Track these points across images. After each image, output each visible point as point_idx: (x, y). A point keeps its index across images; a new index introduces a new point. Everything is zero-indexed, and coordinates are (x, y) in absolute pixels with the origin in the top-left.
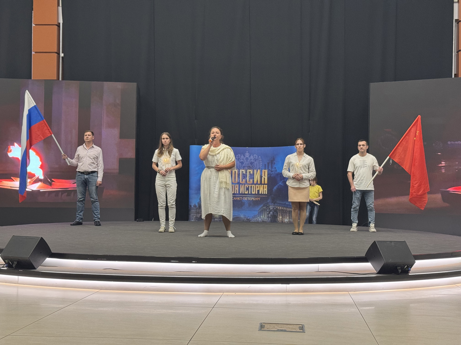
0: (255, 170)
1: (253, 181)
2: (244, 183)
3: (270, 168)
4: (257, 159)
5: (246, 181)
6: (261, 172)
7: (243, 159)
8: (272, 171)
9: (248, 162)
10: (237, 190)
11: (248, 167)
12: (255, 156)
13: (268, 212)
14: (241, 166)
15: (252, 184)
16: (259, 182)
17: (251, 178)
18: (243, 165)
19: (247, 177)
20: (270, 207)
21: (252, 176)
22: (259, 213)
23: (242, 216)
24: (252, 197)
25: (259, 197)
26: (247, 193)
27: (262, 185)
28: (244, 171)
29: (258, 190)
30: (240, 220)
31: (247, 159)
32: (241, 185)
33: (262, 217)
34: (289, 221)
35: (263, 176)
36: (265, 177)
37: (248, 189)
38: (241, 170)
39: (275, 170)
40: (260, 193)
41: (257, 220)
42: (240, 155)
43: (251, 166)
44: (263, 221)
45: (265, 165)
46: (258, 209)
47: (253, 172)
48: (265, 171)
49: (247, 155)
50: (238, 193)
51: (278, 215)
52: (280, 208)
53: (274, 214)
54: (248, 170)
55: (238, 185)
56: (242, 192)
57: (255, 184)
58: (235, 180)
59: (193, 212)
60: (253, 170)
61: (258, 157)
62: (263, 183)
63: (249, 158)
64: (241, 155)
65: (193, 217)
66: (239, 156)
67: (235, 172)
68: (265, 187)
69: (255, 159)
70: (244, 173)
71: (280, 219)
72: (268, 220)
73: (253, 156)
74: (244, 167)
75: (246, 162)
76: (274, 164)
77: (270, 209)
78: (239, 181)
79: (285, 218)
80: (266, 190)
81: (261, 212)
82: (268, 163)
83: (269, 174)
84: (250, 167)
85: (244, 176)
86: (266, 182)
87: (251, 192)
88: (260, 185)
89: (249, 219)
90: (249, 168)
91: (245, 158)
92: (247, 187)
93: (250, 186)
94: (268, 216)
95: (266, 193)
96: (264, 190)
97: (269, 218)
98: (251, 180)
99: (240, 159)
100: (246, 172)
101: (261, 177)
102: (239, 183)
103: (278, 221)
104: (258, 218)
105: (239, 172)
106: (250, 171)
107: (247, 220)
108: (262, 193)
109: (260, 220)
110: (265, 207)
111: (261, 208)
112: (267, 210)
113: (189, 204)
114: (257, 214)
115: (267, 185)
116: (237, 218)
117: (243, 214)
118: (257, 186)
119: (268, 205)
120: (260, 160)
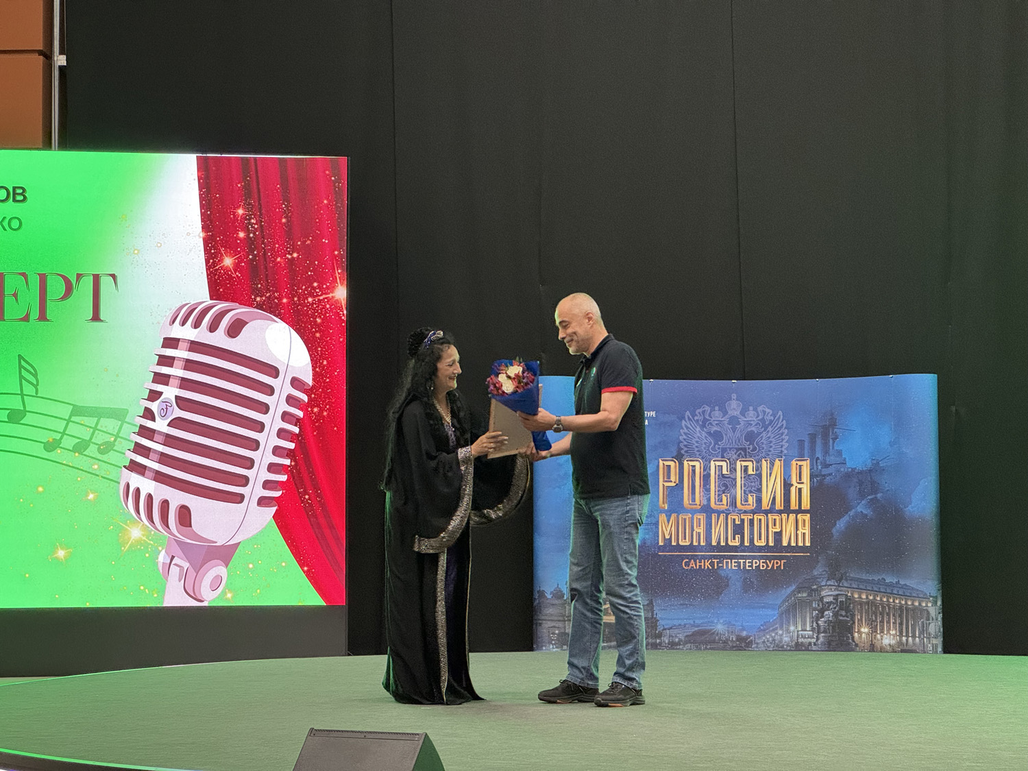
0: (764, 462)
1: (759, 500)
2: (725, 507)
3: (819, 454)
4: (771, 421)
5: (733, 503)
6: (787, 467)
7: (719, 423)
8: (827, 466)
9: (738, 434)
10: (699, 534)
11: (738, 449)
12: (764, 412)
13: (815, 613)
14: (713, 449)
15: (754, 512)
16: (779, 505)
17: (751, 492)
18: (722, 444)
19: (735, 485)
20: (823, 593)
21: (754, 483)
22: (781, 615)
23: (720, 627)
24: (754, 557)
25: (781, 558)
26: (737, 543)
27: (792, 516)
28: (724, 464)
29: (775, 533)
30: (714, 642)
31: (734, 421)
32: (714, 517)
33: (792, 628)
34: (900, 643)
35: (794, 481)
36: (799, 486)
37: (738, 530)
38: (712, 463)
39: (838, 460)
40: (785, 543)
41: (774, 640)
42: (707, 408)
43: (749, 447)
44: (797, 644)
45: (801, 442)
46: (779, 602)
47: (759, 468)
48: (800, 463)
49: (734, 407)
50: (702, 544)
51: (854, 623)
52: (860, 597)
53: (841, 618)
54: (738, 463)
55: (702, 517)
56: (719, 543)
57: (766, 512)
58: (694, 500)
59: (552, 615)
60: (757, 462)
61: (774, 415)
62: (794, 505)
63: (742, 419)
64: (713, 410)
65: (554, 634)
66: (704, 412)
67: (694, 471)
68: (804, 521)
69: (763, 420)
70: (725, 472)
71: (864, 635)
72: (818, 639)
73: (755, 410)
74: (724, 450)
75: (730, 434)
76: (834, 440)
77: (821, 599)
78: (709, 500)
79: (882, 631)
80: (807, 531)
81: (791, 610)
82: (813, 438)
83: (817, 476)
84: (744, 450)
85: (726, 483)
86: (806, 504)
87: (752, 540)
88: (784, 516)
89: (747, 637)
90: (743, 453)
91: (726, 420)
92: (737, 522)
93: (746, 518)
94: (815, 625)
95: (808, 544)
96: (797, 531)
97: (819, 633)
98: (750, 498)
99: (710, 423)
100: (733, 470)
101: (787, 486)
102: (707, 510)
103: (857, 645)
104: (780, 632)
105: (706, 468)
106: (744, 464)
107: (737, 640)
108: (793, 544)
109: (786, 639)
110: (805, 595)
111: (787, 597)
112: (814, 606)
113: (536, 589)
114: (775, 618)
115: (809, 515)
116: (703, 633)
117: (721, 621)
118: (774, 517)
119: (815, 587)
120: (783, 425)
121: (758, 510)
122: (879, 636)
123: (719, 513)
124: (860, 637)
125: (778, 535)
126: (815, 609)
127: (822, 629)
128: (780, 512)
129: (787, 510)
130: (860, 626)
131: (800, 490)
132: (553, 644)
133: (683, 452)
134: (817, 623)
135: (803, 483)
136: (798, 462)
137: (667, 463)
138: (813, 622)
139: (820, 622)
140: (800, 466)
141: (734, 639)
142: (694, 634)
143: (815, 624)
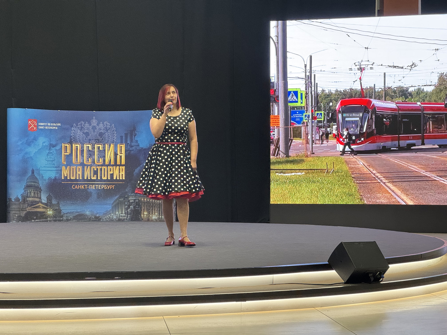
0: (106, 145)
1: (104, 161)
2: (90, 163)
3: (129, 142)
4: (109, 128)
5: (94, 162)
6: (116, 147)
7: (88, 129)
8: (132, 146)
9: (95, 133)
10: (79, 174)
11: (96, 140)
12: (107, 124)
13: (126, 206)
14: (85, 139)
15: (102, 165)
16: (112, 163)
17: (101, 157)
18: (89, 137)
19: (94, 154)
20: (130, 199)
21: (102, 154)
22: (113, 207)
23: (88, 213)
24: (102, 184)
25: (113, 184)
26: (95, 178)
27: (118, 167)
28: (90, 146)
29: (111, 174)
30: (85, 219)
31: (94, 128)
32: (85, 167)
33: (117, 213)
34: (159, 218)
35: (118, 153)
36: (121, 155)
37: (96, 173)
38: (85, 145)
39: (136, 144)
40: (115, 178)
41: (110, 218)
42: (83, 123)
43: (100, 139)
44: (119, 219)
45: (122, 137)
46: (112, 202)
47: (104, 148)
48: (121, 145)
49: (94, 122)
50: (81, 178)
51: (141, 210)
52: (144, 200)
53: (137, 209)
54: (96, 145)
55: (80, 167)
56: (87, 178)
57: (107, 166)
58: (77, 160)
59: (14, 208)
60: (104, 145)
62: (118, 163)
63: (97, 127)
64: (85, 123)
65: (15, 216)
66: (81, 124)
67: (77, 149)
68: (123, 169)
69: (106, 128)
70: (90, 149)
71: (145, 215)
72: (127, 217)
74: (90, 140)
75: (92, 133)
76: (135, 136)
77: (129, 201)
78: (83, 160)
79: (152, 214)
80: (124, 173)
81: (116, 206)
82: (126, 135)
83: (128, 151)
85: (91, 154)
86: (123, 162)
87: (101, 177)
88: (114, 167)
89: (99, 217)
90: (98, 141)
91: (91, 127)
92: (95, 170)
93: (99, 168)
95: (124, 179)
96: (120, 173)
97: (128, 214)
98: (101, 160)
99: (84, 129)
100: (94, 148)
101: (116, 154)
102: (82, 164)
103: (142, 219)
104: (112, 215)
105: (82, 147)
106: (98, 145)
107: (95, 218)
108: (118, 179)
109: (115, 217)
110: (122, 199)
111: (115, 200)
112: (126, 203)
113: (8, 197)
114: (110, 209)
115: (124, 167)
116: (80, 215)
117: (88, 210)
118: (110, 168)
119: (126, 196)
120: (114, 130)
121: (104, 164)
122: (151, 216)
123: (87, 166)
124: (144, 216)
125: (112, 175)
126: (126, 205)
127: (129, 213)
128: (113, 166)
129: (116, 165)
130: (144, 212)
131: (121, 156)
132: (15, 221)
133: (72, 140)
134: (127, 211)
135: (122, 154)
136: (120, 145)
137: (65, 145)
138: (125, 211)
139: (128, 210)
140: (121, 147)
141: (93, 218)
142: (77, 216)
143: (126, 211)
